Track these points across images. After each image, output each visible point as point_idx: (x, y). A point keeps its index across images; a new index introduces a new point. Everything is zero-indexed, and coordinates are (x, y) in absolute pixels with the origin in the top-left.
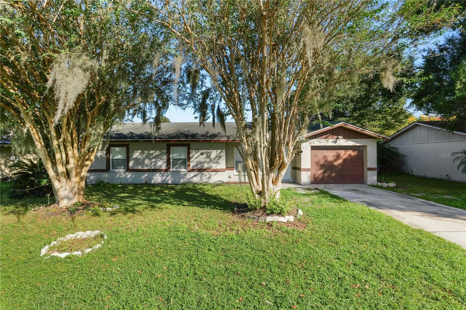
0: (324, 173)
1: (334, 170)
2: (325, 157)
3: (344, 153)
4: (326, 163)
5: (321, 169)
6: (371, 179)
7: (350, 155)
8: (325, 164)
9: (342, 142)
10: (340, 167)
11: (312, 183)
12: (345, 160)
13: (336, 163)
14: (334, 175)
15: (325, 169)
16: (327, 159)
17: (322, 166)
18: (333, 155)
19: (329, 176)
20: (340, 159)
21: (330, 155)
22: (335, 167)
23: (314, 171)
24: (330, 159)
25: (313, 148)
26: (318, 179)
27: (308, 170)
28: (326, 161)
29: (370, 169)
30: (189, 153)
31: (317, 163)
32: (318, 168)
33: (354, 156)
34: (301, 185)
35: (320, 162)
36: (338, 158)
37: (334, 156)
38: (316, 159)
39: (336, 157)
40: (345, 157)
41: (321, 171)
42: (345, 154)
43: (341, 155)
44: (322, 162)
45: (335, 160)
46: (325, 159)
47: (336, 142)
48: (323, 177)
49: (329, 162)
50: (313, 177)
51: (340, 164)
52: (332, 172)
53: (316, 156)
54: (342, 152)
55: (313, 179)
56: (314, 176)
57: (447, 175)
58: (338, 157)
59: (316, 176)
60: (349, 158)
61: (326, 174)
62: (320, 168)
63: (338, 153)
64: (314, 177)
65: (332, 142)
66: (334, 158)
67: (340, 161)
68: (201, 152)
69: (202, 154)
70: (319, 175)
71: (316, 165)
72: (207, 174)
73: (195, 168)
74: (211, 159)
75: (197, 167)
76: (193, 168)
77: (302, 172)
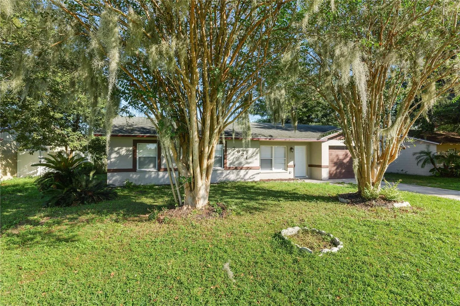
0: (337, 169)
1: (344, 167)
2: (337, 155)
4: (338, 161)
5: (334, 166)
10: (348, 164)
11: (329, 179)
13: (345, 161)
14: (344, 171)
15: (337, 166)
16: (339, 157)
17: (335, 164)
18: (343, 154)
19: (340, 172)
20: (347, 157)
21: (341, 154)
22: (344, 164)
23: (330, 168)
24: (341, 157)
25: (331, 148)
26: (333, 175)
27: (327, 167)
28: (338, 159)
30: (225, 151)
31: (333, 161)
32: (333, 165)
34: (321, 180)
37: (344, 155)
41: (335, 168)
43: (349, 154)
44: (335, 160)
45: (344, 159)
48: (336, 173)
49: (340, 160)
51: (348, 162)
52: (342, 169)
55: (330, 175)
57: (402, 170)
58: (346, 155)
59: (332, 172)
61: (338, 171)
63: (346, 152)
67: (348, 159)
68: (237, 149)
69: (239, 152)
70: (333, 172)
71: (331, 163)
72: (242, 172)
73: (232, 166)
74: (247, 156)
75: (234, 165)
76: (229, 166)
77: (322, 169)
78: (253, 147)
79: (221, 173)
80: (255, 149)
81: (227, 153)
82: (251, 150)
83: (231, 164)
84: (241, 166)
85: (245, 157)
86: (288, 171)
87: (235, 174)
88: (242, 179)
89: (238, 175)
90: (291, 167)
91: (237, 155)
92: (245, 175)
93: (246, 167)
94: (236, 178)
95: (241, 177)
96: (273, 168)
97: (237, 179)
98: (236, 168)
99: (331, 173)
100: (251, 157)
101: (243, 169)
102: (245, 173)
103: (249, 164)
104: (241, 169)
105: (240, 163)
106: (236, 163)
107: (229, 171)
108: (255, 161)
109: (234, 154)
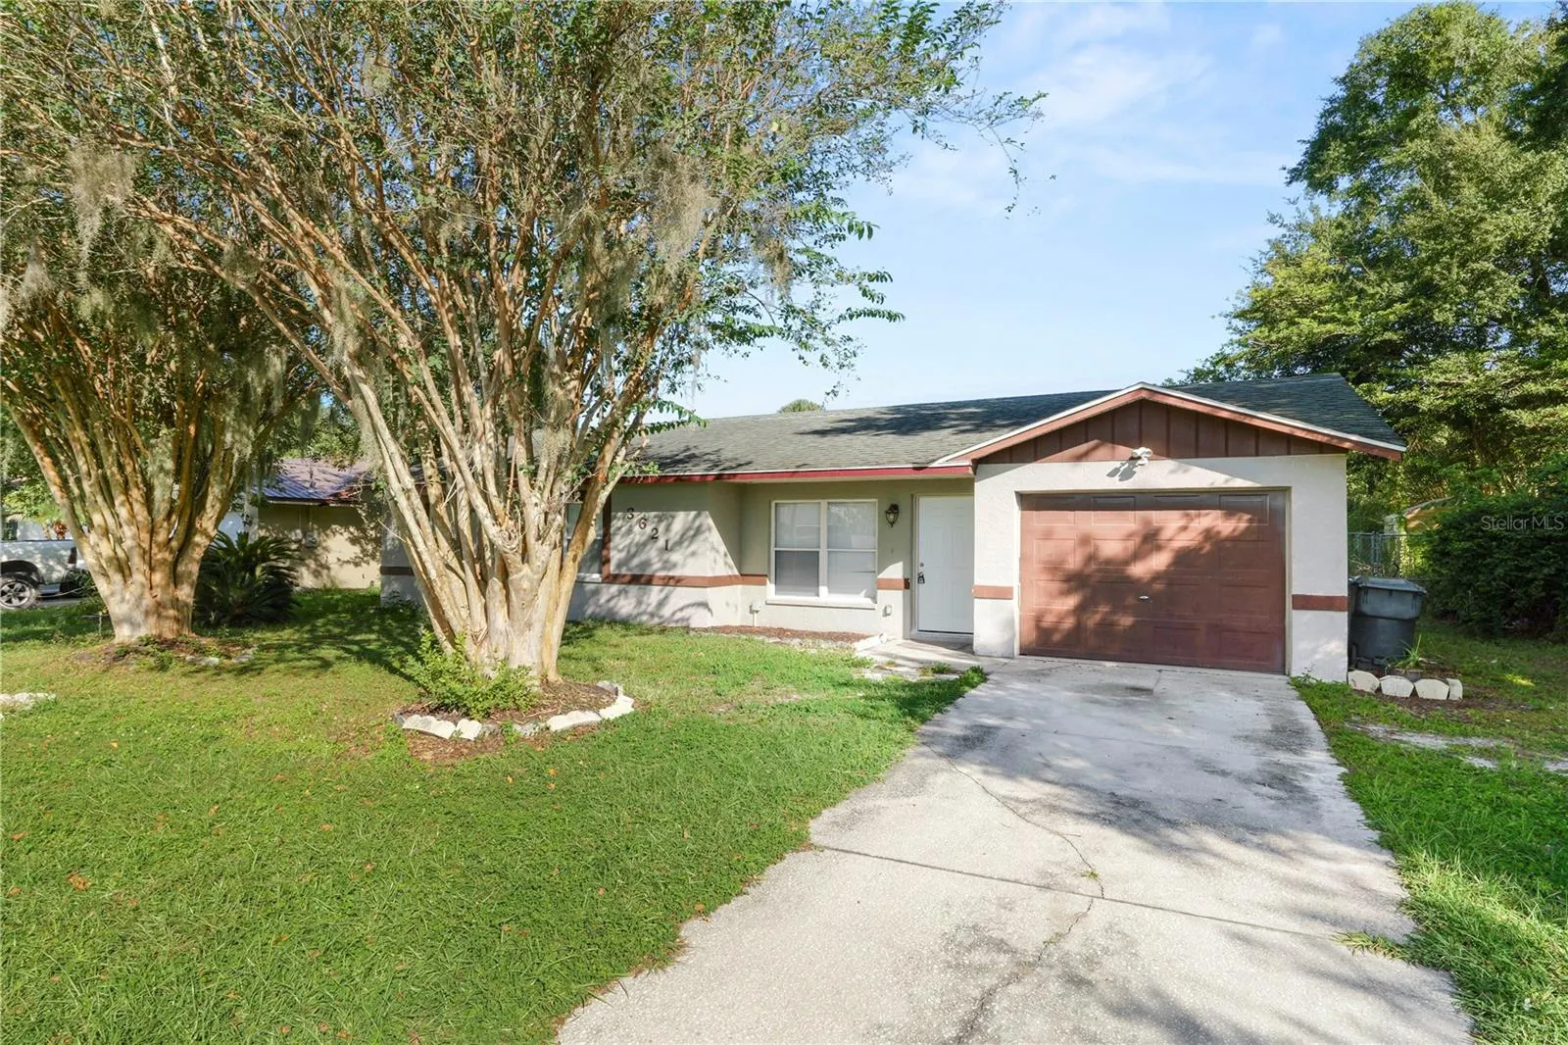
0: (1080, 610)
1: (1130, 600)
2: (1085, 540)
3: (1182, 523)
4: (1093, 567)
5: (1066, 593)
6: (1314, 651)
7: (1208, 534)
8: (1087, 571)
9: (1159, 473)
10: (1158, 586)
11: (1025, 651)
12: (1183, 558)
13: (1139, 570)
14: (1126, 621)
15: (1088, 591)
16: (1097, 548)
17: (1074, 581)
18: (1124, 532)
19: (1106, 627)
20: (1159, 548)
21: (1113, 533)
22: (1134, 585)
23: (1037, 602)
24: (1112, 548)
25: (1032, 502)
26: (1056, 637)
27: (999, 593)
28: (1091, 558)
29: (1306, 603)
30: (607, 522)
31: (1053, 568)
32: (1056, 586)
33: (1232, 539)
34: (973, 654)
35: (1063, 562)
36: (1148, 547)
37: (1130, 536)
38: (1047, 550)
39: (1138, 540)
40: (1183, 541)
41: (1071, 602)
42: (1184, 528)
43: (1166, 535)
44: (1074, 563)
45: (1136, 556)
46: (1091, 549)
47: (1127, 475)
48: (1078, 628)
49: (1108, 562)
50: (1032, 624)
51: (1157, 577)
52: (1119, 607)
53: (1048, 535)
54: (1170, 522)
55: (1033, 636)
56: (1038, 620)
58: (1150, 540)
59: (1049, 620)
60: (1207, 547)
61: (1092, 620)
62: (1065, 586)
63: (1147, 522)
64: (1038, 627)
65: (1111, 474)
66: (1131, 545)
67: (1159, 561)
68: (638, 516)
69: (645, 522)
70: (1061, 618)
71: (1044, 577)
72: (655, 593)
73: (624, 571)
74: (667, 541)
75: (629, 569)
76: (617, 572)
77: (976, 600)
78: (687, 509)
79: (596, 592)
80: (693, 514)
81: (612, 530)
82: (681, 520)
83: (619, 566)
84: (648, 572)
85: (661, 542)
86: (879, 607)
87: (633, 601)
88: (652, 615)
89: (639, 603)
90: (888, 585)
91: (639, 534)
92: (661, 604)
93: (664, 578)
94: (635, 612)
95: (650, 609)
96: (823, 590)
97: (639, 614)
98: (635, 579)
99: (1044, 625)
100: (680, 543)
101: (655, 582)
102: (663, 595)
103: (675, 566)
104: (649, 581)
105: (647, 564)
106: (635, 562)
107: (614, 588)
108: (691, 561)
109: (630, 531)
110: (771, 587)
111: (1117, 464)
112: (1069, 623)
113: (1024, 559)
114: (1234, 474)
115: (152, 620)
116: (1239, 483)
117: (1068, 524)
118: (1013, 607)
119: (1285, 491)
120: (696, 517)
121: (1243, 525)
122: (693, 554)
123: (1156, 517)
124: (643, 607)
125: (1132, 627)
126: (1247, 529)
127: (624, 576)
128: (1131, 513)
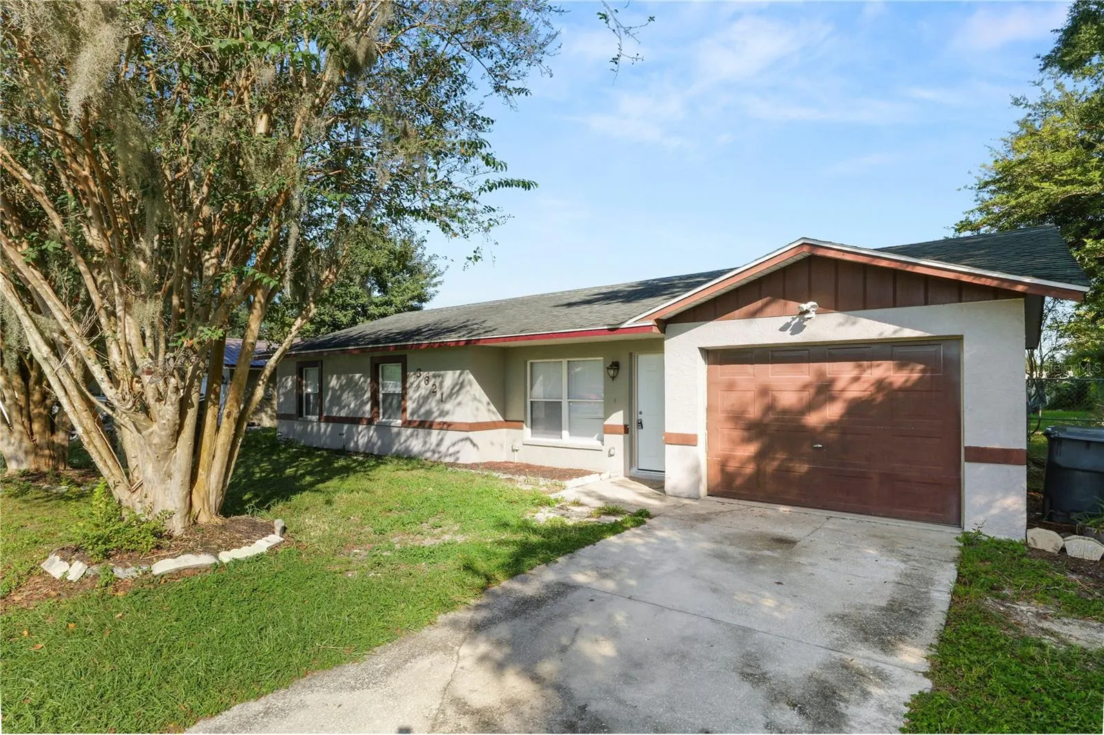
0: (760, 457)
1: (806, 448)
2: (764, 391)
3: (854, 373)
4: (771, 416)
5: (747, 440)
6: (989, 505)
7: (880, 385)
8: (766, 420)
9: (827, 326)
10: (832, 435)
11: (712, 493)
12: (856, 408)
13: (814, 420)
14: (803, 468)
15: (767, 439)
16: (774, 399)
17: (754, 429)
18: (799, 383)
19: (783, 474)
20: (832, 399)
21: (789, 384)
22: (810, 434)
23: (722, 448)
24: (788, 399)
25: (715, 356)
26: (739, 481)
28: (770, 408)
29: (980, 455)
30: (404, 379)
31: (736, 417)
32: (738, 434)
33: (900, 389)
35: (744, 412)
36: (822, 397)
37: (805, 387)
38: (732, 399)
39: (812, 391)
40: (855, 392)
41: (751, 449)
42: (856, 379)
43: (839, 385)
44: (754, 412)
45: (811, 407)
46: (768, 400)
47: (798, 328)
48: (759, 473)
49: (785, 412)
50: (717, 468)
51: (831, 426)
52: (795, 455)
53: (731, 387)
54: (843, 372)
55: (719, 479)
56: (723, 464)
58: (824, 391)
59: (732, 466)
60: (880, 398)
61: (772, 466)
62: (746, 434)
63: (821, 374)
64: (724, 472)
65: (783, 329)
66: (806, 395)
67: (833, 411)
68: (424, 374)
69: (427, 380)
70: (743, 464)
71: (730, 425)
72: (435, 435)
73: (415, 418)
74: (442, 394)
75: (419, 417)
76: (410, 419)
77: (667, 446)
78: (454, 369)
79: (399, 434)
80: (458, 372)
81: (408, 385)
82: (450, 377)
83: (412, 414)
84: (431, 419)
85: (438, 395)
86: (605, 449)
87: (421, 441)
88: (434, 452)
89: (425, 443)
90: (611, 430)
91: (424, 390)
92: (438, 445)
93: (439, 424)
94: (423, 450)
95: (432, 448)
96: (565, 433)
97: (425, 452)
98: (422, 424)
100: (450, 396)
101: (434, 426)
102: (440, 437)
103: (447, 413)
104: (431, 426)
105: (429, 413)
106: (423, 410)
107: (409, 431)
108: (458, 409)
109: (418, 387)
110: (527, 430)
111: (788, 319)
112: (750, 469)
113: (710, 409)
114: (902, 325)
115: (31, 458)
116: (908, 333)
117: (749, 376)
118: (700, 452)
119: (959, 339)
120: (460, 375)
121: (916, 376)
122: (459, 404)
123: (830, 368)
124: (428, 446)
125: (808, 473)
126: (920, 379)
127: (415, 421)
128: (805, 366)
